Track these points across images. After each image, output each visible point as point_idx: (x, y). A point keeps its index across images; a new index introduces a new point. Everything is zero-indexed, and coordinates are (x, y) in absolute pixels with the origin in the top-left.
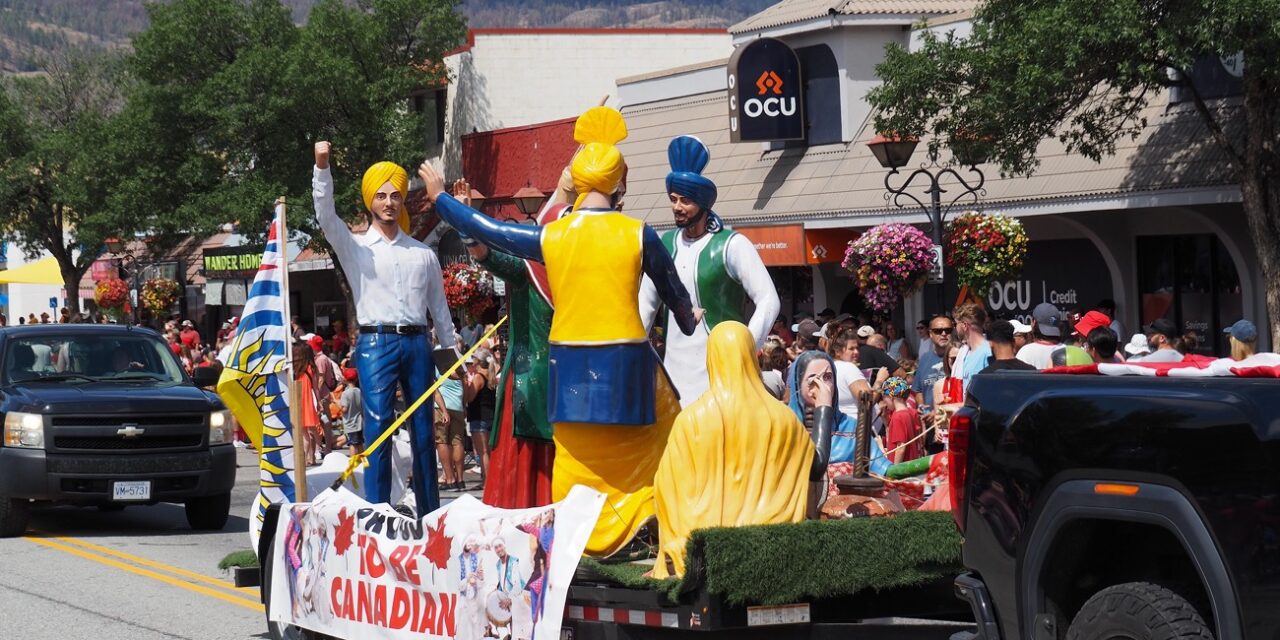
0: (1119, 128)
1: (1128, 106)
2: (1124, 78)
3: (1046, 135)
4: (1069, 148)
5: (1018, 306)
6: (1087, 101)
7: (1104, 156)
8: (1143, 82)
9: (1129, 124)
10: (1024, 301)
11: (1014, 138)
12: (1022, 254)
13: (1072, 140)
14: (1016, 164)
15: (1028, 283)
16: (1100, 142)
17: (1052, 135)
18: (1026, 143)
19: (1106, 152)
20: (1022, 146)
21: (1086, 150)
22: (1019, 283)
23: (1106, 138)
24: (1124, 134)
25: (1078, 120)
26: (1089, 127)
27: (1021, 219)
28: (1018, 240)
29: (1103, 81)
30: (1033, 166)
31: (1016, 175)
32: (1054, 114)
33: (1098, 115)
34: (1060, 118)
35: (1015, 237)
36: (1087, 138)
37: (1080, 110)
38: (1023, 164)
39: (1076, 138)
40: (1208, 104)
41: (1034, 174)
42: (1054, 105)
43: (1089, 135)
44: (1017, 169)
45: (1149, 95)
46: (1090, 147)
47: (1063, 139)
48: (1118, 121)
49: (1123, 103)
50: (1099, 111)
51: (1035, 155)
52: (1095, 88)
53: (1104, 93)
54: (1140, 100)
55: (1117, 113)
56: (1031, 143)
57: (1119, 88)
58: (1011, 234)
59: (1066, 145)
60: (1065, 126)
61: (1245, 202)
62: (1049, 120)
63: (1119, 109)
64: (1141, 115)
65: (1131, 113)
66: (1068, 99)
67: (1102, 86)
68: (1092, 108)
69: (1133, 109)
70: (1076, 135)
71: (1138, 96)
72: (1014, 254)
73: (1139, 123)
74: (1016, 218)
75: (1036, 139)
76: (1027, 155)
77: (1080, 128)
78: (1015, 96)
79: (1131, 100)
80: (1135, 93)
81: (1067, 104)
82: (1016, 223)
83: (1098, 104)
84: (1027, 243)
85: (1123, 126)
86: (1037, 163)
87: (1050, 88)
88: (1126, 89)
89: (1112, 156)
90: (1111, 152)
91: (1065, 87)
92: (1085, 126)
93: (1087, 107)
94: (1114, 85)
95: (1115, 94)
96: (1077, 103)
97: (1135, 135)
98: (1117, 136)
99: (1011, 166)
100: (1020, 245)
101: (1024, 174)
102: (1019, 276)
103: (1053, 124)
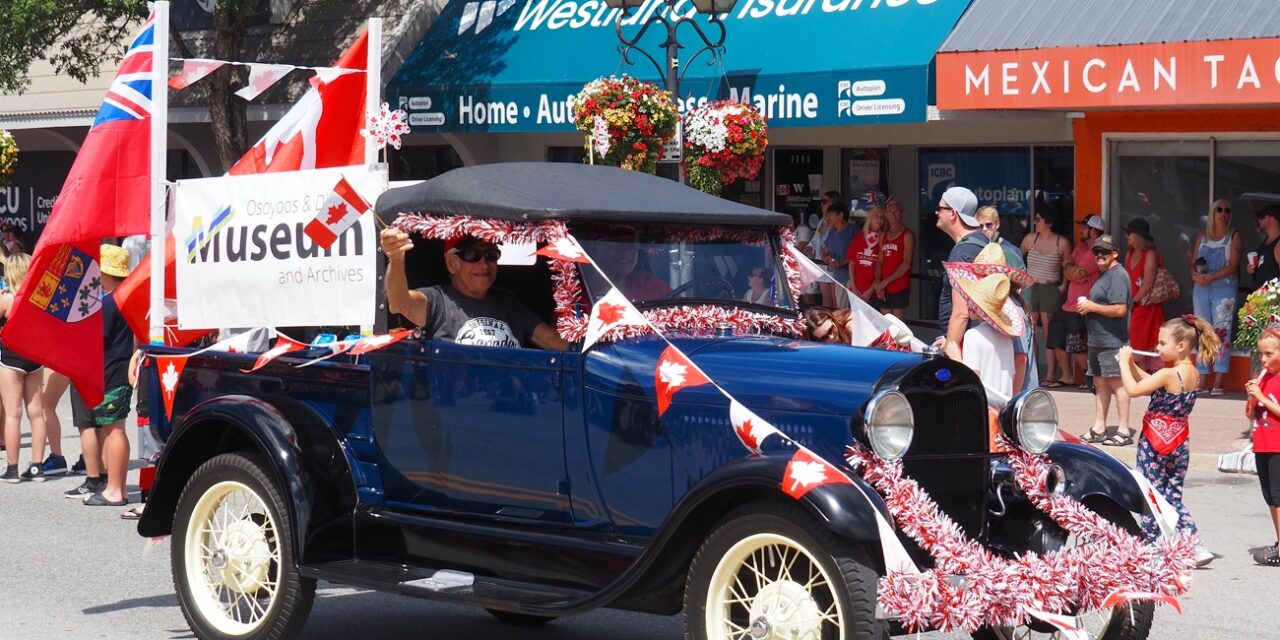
0: (104, 53)
1: (112, 34)
2: (110, 9)
3: (38, 58)
4: (58, 70)
5: (8, 210)
6: (74, 29)
7: (90, 78)
8: (126, 13)
9: (112, 50)
10: (13, 205)
11: (8, 59)
12: (13, 163)
13: (61, 62)
14: (9, 82)
15: (17, 189)
16: (86, 65)
17: (42, 57)
18: (19, 63)
19: (91, 74)
20: (15, 67)
21: (73, 72)
22: (9, 189)
23: (91, 62)
24: (108, 58)
25: (67, 45)
26: (77, 52)
27: (12, 132)
28: (10, 150)
29: (91, 11)
30: (25, 84)
31: (9, 92)
32: (45, 39)
33: (85, 41)
34: (51, 43)
35: (7, 147)
36: (74, 61)
37: (69, 37)
38: (17, 84)
39: (64, 61)
40: (184, 36)
41: (25, 91)
42: (46, 30)
43: (76, 59)
44: (10, 87)
45: (131, 25)
46: (77, 70)
47: (53, 62)
48: (102, 47)
49: (108, 31)
50: (86, 38)
51: (27, 74)
52: (82, 17)
53: (90, 22)
54: (122, 29)
55: (102, 40)
56: (23, 64)
57: (104, 17)
58: (4, 144)
59: (56, 67)
60: (54, 50)
61: (214, 122)
62: (40, 44)
63: (104, 37)
64: (123, 42)
65: (114, 41)
66: (58, 26)
67: (89, 16)
68: (79, 35)
69: (116, 37)
70: (64, 59)
71: (121, 25)
72: (7, 163)
73: (122, 50)
74: (9, 131)
75: (27, 61)
76: (19, 74)
77: (68, 52)
78: (11, 22)
79: (115, 28)
80: (119, 22)
81: (57, 31)
82: (8, 135)
83: (84, 32)
84: (18, 153)
85: (107, 52)
86: (29, 82)
87: (43, 15)
88: (110, 19)
89: (96, 78)
90: (96, 74)
91: (57, 15)
92: (73, 51)
93: (75, 33)
94: (100, 15)
95: (101, 22)
96: (65, 30)
97: (118, 60)
98: (101, 60)
99: (6, 84)
100: (11, 154)
101: (17, 92)
102: (10, 183)
103: (44, 48)
